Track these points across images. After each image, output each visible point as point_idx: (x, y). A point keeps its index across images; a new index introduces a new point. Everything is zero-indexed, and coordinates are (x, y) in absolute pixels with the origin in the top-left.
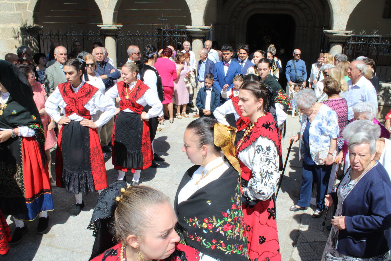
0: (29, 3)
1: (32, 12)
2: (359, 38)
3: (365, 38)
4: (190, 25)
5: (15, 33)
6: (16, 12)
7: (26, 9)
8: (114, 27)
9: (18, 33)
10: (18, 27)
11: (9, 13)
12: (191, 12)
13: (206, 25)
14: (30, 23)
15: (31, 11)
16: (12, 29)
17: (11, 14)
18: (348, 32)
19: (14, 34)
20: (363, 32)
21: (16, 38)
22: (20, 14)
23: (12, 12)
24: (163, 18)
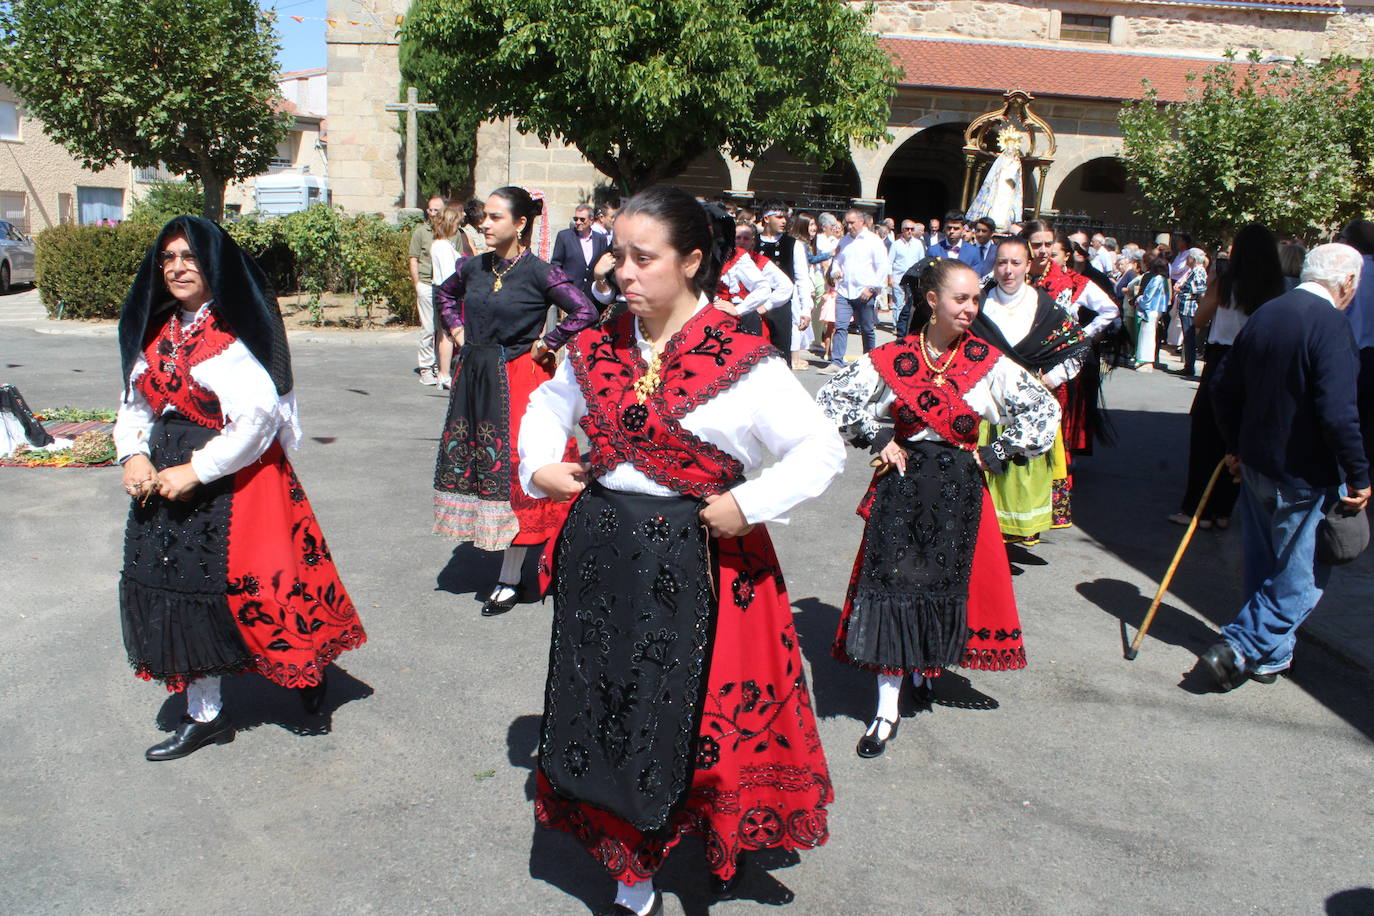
2: (1066, 220)
3: (1073, 220)
4: (859, 197)
5: (582, 195)
8: (751, 194)
9: (589, 197)
12: (862, 180)
13: (878, 198)
18: (1056, 211)
19: (580, 198)
20: (1070, 211)
24: (813, 185)
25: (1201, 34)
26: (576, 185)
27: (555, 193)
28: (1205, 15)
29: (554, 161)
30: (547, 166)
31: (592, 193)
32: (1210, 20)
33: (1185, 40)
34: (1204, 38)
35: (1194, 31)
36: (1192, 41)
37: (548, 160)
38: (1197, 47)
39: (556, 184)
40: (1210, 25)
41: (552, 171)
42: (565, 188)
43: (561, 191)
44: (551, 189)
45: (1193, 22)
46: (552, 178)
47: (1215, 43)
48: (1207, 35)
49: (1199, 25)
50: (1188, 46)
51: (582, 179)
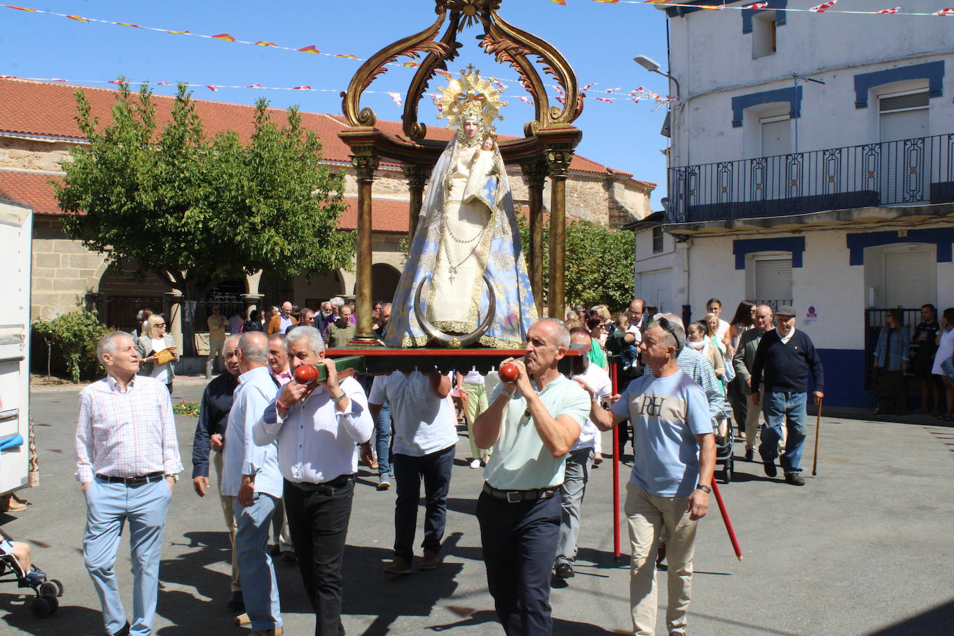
0: (96, 270)
1: (99, 279)
4: (249, 293)
5: (78, 300)
6: (79, 278)
7: (92, 275)
9: (82, 299)
10: (82, 293)
11: (70, 279)
13: (259, 293)
14: (96, 290)
15: (97, 278)
16: (75, 296)
17: (74, 280)
19: (76, 301)
21: (78, 305)
22: (85, 280)
23: (74, 279)
25: (391, 186)
26: (73, 292)
27: (59, 298)
28: (392, 175)
29: (57, 276)
30: (52, 279)
31: (84, 296)
32: (395, 177)
33: (383, 189)
34: (393, 188)
35: (388, 184)
36: (387, 189)
37: (54, 277)
38: (390, 193)
39: (60, 292)
40: (395, 180)
41: (56, 282)
42: (66, 295)
43: (64, 296)
44: (57, 295)
45: (386, 179)
46: (56, 288)
47: (398, 191)
48: (395, 186)
49: (390, 180)
50: (385, 192)
51: (77, 288)
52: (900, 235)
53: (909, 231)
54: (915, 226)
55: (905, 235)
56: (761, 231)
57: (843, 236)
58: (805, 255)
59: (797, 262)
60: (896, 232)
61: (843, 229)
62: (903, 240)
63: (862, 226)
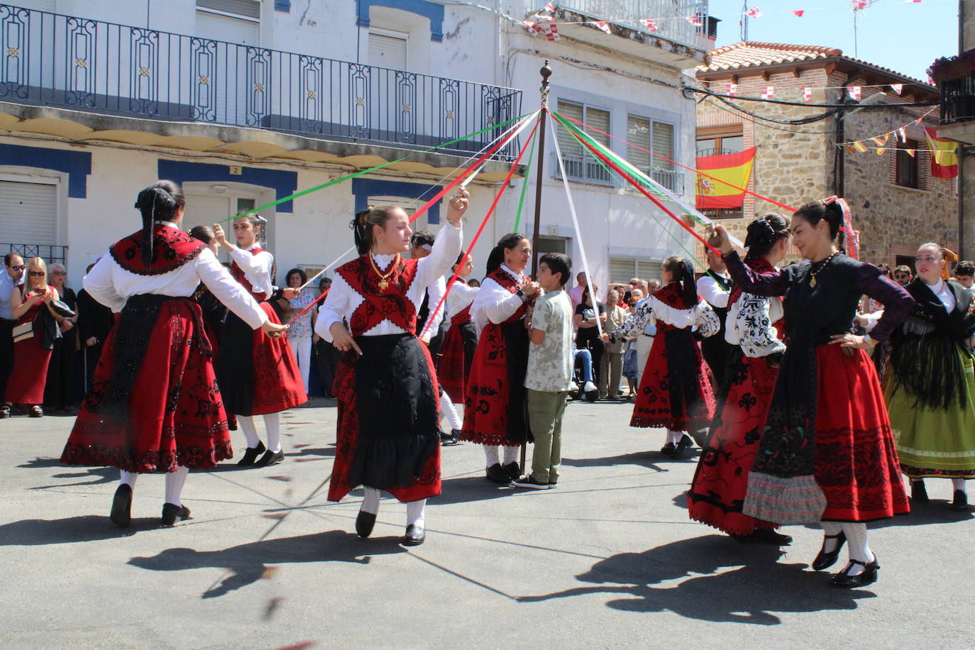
52: (232, 172)
53: (244, 169)
54: (252, 163)
55: (239, 173)
56: (13, 133)
57: (153, 160)
58: (90, 179)
59: (78, 189)
60: (227, 168)
61: (153, 151)
62: (235, 178)
63: (182, 152)
